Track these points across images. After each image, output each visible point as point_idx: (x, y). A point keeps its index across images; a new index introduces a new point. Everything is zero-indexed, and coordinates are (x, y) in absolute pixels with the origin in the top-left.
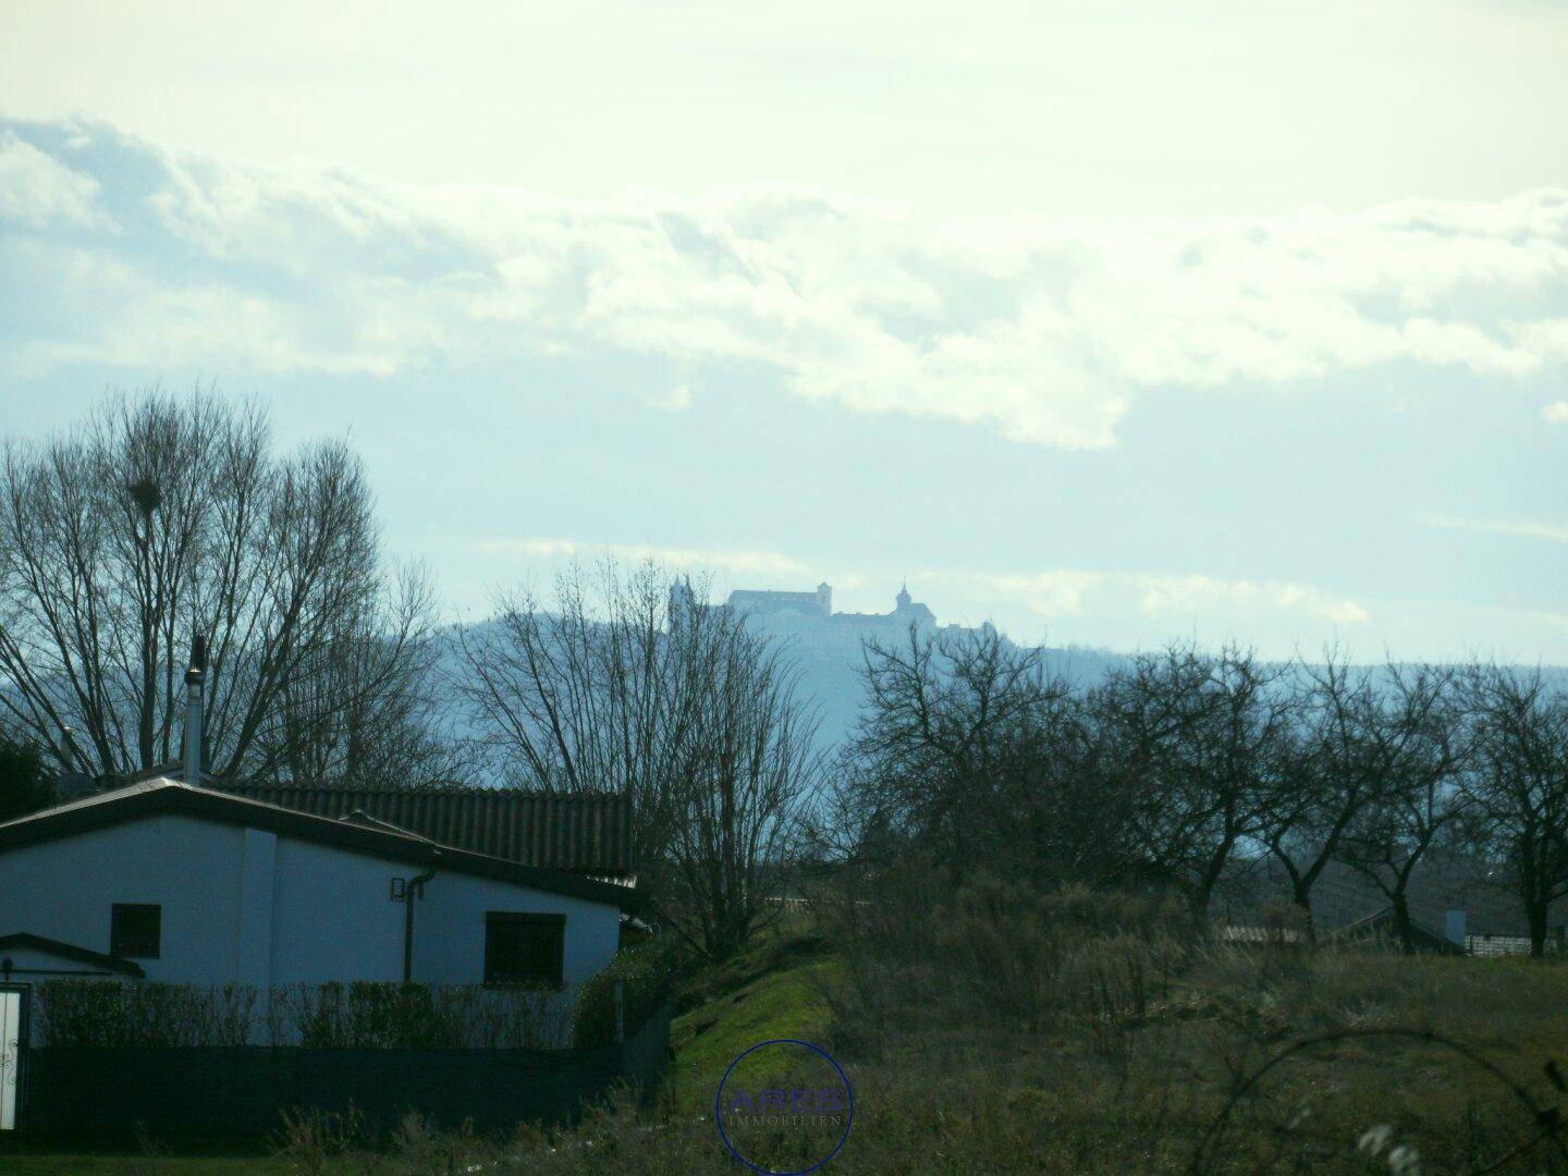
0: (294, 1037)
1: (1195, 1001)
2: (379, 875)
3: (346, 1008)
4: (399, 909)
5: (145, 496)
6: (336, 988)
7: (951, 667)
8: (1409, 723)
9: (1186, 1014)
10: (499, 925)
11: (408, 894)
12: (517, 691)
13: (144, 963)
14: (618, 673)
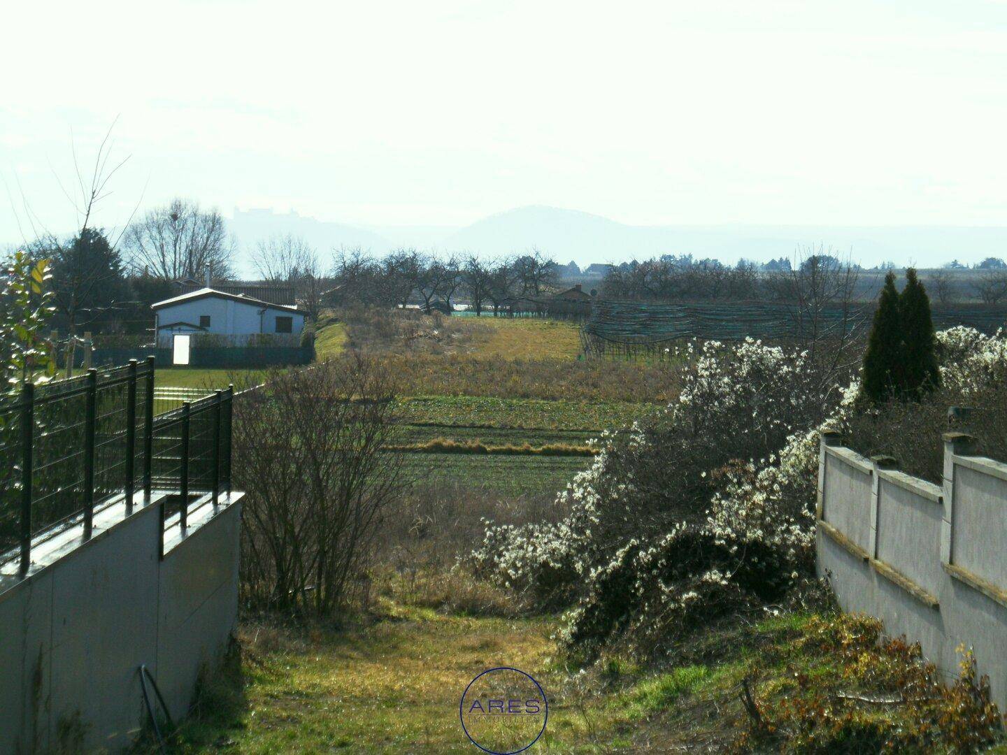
0: (245, 345)
1: (422, 333)
2: (256, 310)
3: (255, 338)
4: (259, 317)
5: (175, 217)
6: (253, 335)
7: (350, 253)
8: (450, 265)
9: (421, 336)
10: (279, 319)
11: (261, 313)
12: (261, 262)
13: (207, 328)
14: (283, 257)
